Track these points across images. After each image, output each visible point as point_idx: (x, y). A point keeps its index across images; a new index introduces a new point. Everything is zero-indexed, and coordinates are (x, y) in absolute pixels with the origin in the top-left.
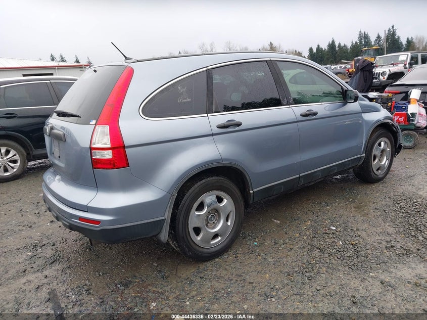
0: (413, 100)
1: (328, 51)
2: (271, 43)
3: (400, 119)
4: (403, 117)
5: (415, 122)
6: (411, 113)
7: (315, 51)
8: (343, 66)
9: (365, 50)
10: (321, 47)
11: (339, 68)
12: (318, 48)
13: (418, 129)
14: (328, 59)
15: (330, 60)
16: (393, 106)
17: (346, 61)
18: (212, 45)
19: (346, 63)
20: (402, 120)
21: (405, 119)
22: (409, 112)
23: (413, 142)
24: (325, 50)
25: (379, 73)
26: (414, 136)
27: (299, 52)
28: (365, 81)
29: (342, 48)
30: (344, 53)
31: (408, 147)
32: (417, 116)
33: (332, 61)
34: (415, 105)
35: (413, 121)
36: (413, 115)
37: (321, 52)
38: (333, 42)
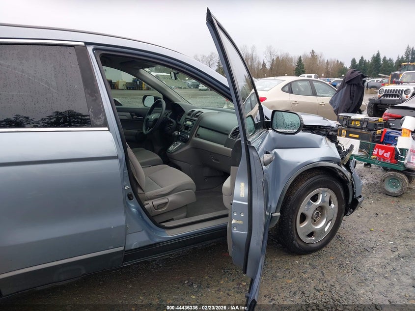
0: (405, 131)
1: (372, 64)
2: (313, 51)
3: (385, 155)
4: (389, 153)
5: (406, 162)
6: (400, 149)
7: (358, 62)
8: (380, 79)
9: (405, 65)
10: (365, 59)
11: (375, 81)
12: (362, 59)
13: (408, 172)
14: (371, 72)
15: (373, 73)
16: (383, 135)
17: (384, 75)
18: (253, 48)
19: (384, 77)
20: (388, 156)
21: (391, 155)
22: (398, 147)
23: (399, 189)
24: (369, 62)
25: (402, 90)
26: (403, 181)
27: (341, 63)
28: (351, 98)
29: (387, 62)
30: (389, 67)
31: (392, 193)
32: (409, 153)
33: (374, 74)
34: (407, 138)
35: (402, 159)
36: (403, 151)
37: (365, 64)
38: (378, 55)
